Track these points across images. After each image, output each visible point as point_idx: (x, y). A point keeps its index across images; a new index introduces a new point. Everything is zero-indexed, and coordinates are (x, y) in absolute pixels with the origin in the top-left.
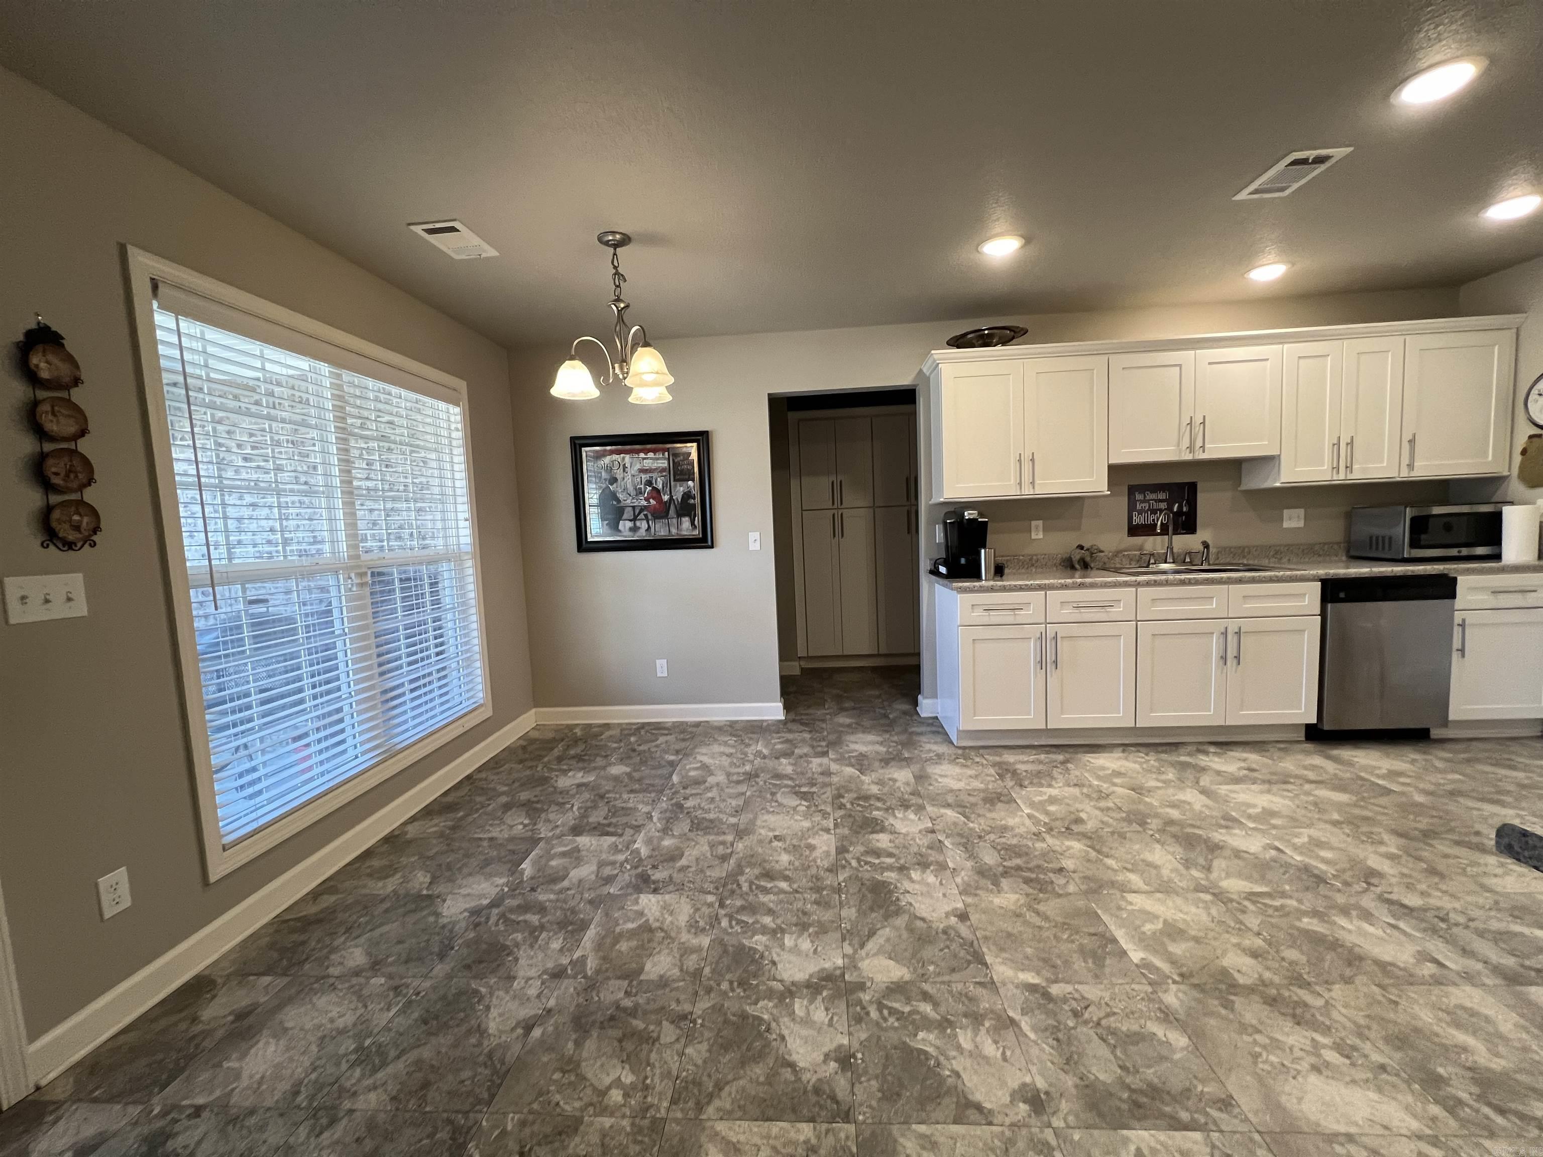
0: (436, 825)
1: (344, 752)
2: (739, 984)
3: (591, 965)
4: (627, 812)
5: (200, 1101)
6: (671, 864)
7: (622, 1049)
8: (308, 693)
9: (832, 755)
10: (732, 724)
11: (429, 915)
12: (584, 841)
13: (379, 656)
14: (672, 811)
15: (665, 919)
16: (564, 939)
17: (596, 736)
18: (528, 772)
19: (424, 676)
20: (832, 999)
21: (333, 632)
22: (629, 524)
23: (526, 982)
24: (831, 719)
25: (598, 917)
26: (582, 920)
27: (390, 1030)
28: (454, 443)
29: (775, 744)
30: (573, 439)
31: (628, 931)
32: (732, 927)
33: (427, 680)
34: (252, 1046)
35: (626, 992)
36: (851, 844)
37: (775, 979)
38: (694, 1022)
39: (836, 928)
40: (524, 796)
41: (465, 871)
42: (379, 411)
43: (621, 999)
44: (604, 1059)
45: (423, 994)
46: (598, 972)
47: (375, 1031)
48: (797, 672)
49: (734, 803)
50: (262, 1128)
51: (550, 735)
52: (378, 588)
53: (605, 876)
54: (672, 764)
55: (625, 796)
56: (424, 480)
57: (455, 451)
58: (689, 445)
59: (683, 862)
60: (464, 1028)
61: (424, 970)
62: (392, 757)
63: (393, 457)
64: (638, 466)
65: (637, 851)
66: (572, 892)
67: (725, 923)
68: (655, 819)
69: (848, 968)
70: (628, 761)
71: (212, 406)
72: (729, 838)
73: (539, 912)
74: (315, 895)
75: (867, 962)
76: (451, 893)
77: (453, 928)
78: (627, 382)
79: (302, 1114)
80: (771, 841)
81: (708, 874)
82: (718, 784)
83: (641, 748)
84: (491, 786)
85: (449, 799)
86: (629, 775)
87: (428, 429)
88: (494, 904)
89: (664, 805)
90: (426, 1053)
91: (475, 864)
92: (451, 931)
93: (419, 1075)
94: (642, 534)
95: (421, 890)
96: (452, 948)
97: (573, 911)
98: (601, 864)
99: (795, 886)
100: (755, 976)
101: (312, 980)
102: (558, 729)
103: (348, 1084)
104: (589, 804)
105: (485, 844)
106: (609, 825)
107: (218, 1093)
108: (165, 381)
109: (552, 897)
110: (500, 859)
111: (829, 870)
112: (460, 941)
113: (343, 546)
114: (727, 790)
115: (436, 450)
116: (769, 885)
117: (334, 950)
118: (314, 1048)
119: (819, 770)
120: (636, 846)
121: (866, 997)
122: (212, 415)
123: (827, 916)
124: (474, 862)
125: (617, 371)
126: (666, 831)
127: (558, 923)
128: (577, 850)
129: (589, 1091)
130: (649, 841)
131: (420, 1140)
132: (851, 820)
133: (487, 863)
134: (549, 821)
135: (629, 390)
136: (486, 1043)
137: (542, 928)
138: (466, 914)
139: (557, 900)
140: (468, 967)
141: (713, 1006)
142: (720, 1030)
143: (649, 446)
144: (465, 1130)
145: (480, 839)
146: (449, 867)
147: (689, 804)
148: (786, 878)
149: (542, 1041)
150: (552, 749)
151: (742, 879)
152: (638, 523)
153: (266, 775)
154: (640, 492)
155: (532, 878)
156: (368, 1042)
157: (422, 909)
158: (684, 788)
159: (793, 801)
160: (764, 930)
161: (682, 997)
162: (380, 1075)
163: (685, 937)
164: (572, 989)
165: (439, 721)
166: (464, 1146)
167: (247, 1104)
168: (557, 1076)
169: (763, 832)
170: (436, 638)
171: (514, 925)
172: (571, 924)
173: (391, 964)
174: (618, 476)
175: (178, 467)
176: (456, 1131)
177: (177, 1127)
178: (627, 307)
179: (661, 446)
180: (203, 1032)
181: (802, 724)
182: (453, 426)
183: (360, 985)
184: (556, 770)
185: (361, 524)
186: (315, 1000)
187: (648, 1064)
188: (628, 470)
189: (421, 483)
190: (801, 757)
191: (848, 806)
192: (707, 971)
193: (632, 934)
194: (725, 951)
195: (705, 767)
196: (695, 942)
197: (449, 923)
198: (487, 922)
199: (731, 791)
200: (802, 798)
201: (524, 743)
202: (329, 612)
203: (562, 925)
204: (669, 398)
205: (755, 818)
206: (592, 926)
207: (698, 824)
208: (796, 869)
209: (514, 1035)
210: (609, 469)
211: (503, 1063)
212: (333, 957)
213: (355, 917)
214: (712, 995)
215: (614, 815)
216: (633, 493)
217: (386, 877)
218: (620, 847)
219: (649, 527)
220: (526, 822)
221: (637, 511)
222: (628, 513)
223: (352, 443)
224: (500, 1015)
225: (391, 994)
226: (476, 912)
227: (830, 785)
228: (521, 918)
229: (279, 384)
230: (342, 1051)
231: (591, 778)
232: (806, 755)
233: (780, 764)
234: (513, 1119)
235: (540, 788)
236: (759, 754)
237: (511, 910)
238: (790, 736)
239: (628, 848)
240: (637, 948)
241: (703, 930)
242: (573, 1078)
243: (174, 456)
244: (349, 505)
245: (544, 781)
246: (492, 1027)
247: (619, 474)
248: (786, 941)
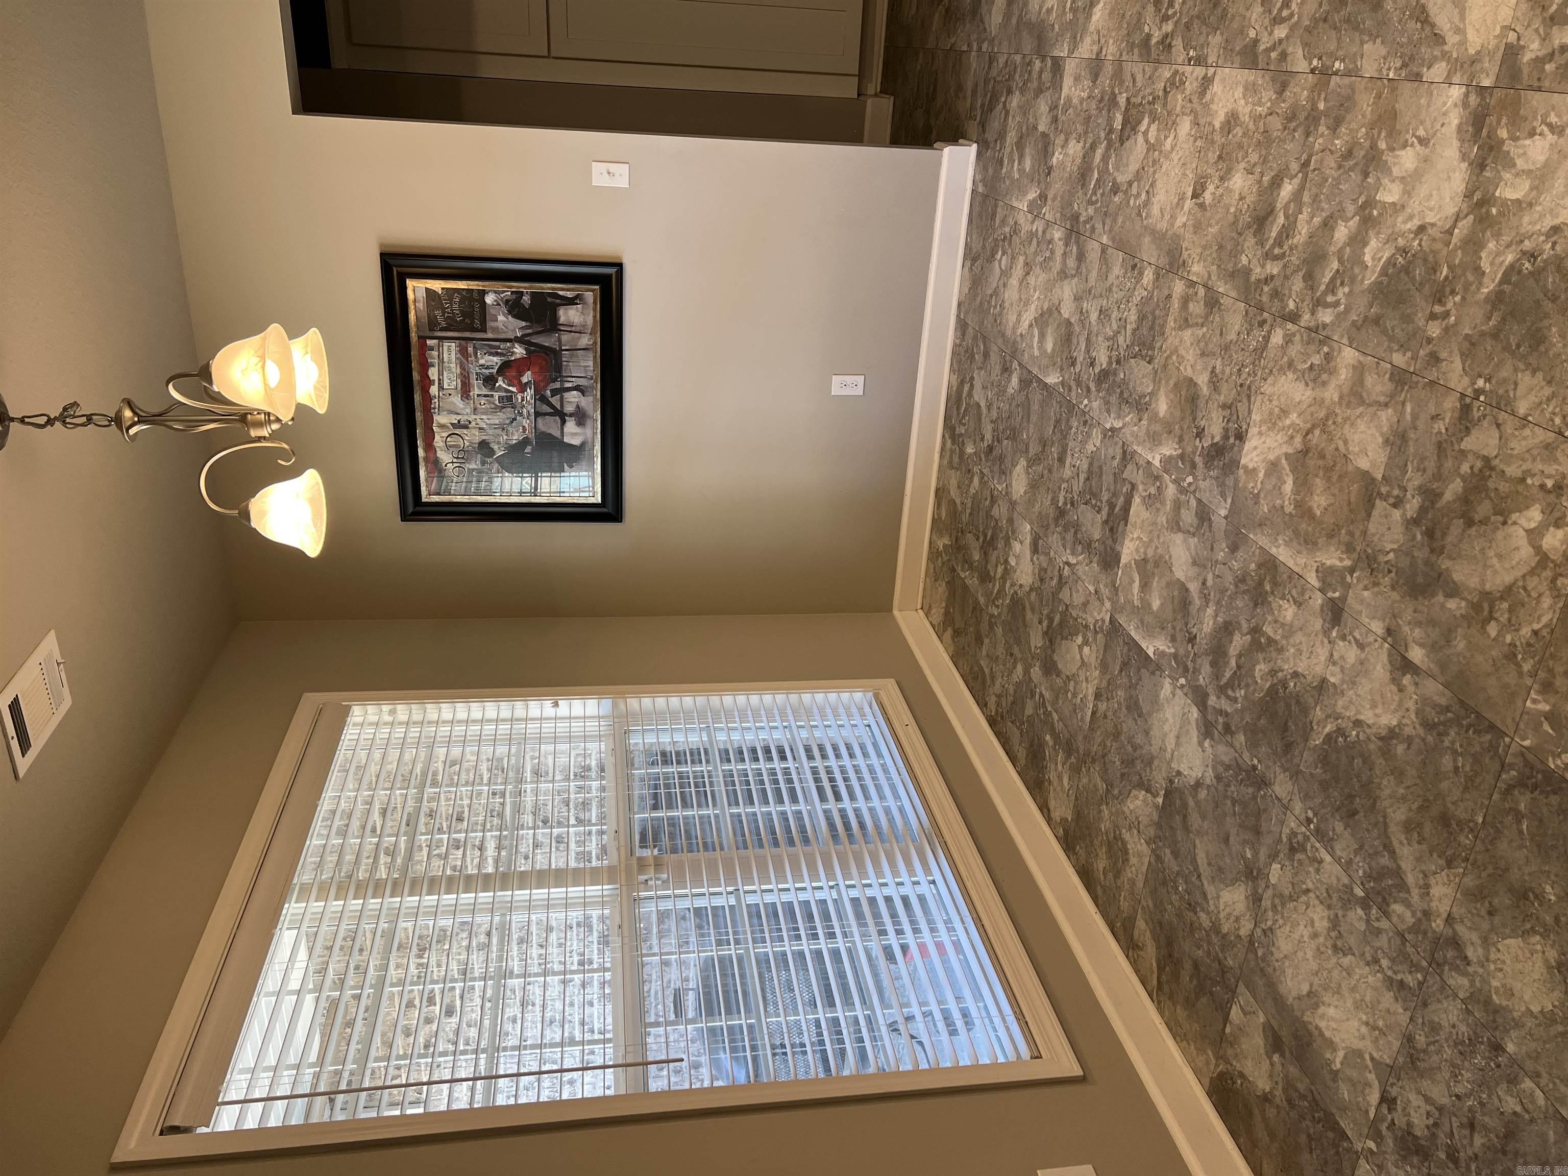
0: (1060, 778)
1: (922, 899)
2: (1440, 302)
3: (1333, 558)
4: (1094, 472)
5: (1374, 1097)
6: (1201, 403)
7: (1484, 522)
8: (823, 944)
9: (1061, 51)
10: (971, 256)
11: (1195, 796)
12: (1129, 551)
13: (776, 844)
14: (1109, 392)
15: (1293, 424)
16: (1283, 598)
17: (954, 513)
18: (999, 631)
19: (817, 780)
20: (1516, 121)
21: (732, 908)
22: (571, 426)
23: (1334, 664)
24: (992, 41)
25: (1261, 539)
26: (1259, 566)
27: (1350, 862)
28: (417, 717)
29: (1021, 171)
30: (405, 516)
31: (1296, 491)
32: (1337, 304)
33: (823, 776)
34: (1321, 1034)
35: (1395, 506)
36: (1242, 32)
37: (1450, 232)
38: (1478, 392)
39: (1394, 90)
40: (1037, 640)
41: (1139, 739)
42: (364, 827)
43: (1404, 514)
44: (1491, 553)
45: (1310, 814)
46: (1349, 548)
47: (1346, 880)
48: (887, 104)
49: (1117, 270)
50: (1435, 1028)
51: (942, 588)
52: (665, 840)
53: (1196, 522)
54: (1025, 383)
55: (1067, 472)
56: (484, 767)
57: (434, 716)
58: (410, 295)
59: (1202, 380)
60: (1379, 762)
61: (1275, 811)
62: (940, 835)
63: (444, 808)
64: (457, 400)
65: (1167, 462)
66: (1210, 577)
67: (1326, 316)
68: (1118, 424)
69: (1472, 76)
70: (1008, 460)
71: (363, 1058)
72: (1179, 288)
73: (1231, 634)
74: (1130, 946)
75: (1471, 35)
76: (1169, 763)
77: (1222, 763)
78: (286, 416)
79: (1433, 982)
80: (1202, 206)
81: (1232, 336)
82: (1077, 299)
83: (988, 436)
84: (1011, 690)
85: (1022, 754)
86: (1031, 463)
87: (394, 755)
88: (1200, 699)
89: (1095, 405)
90: (1398, 815)
91: (1130, 722)
92: (1228, 768)
93: (1428, 828)
94: (592, 404)
95: (1157, 807)
96: (1254, 768)
97: (1241, 580)
98: (1175, 525)
99: (1294, 166)
100: (1434, 269)
101: (1251, 956)
102: (934, 575)
103: (1410, 920)
104: (1069, 536)
105: (1103, 706)
106: (1112, 506)
107: (1372, 1077)
108: (326, 1119)
109: (1210, 611)
110: (1132, 686)
111: (1282, 88)
112: (1246, 756)
113: (593, 890)
114: (1092, 281)
115: (431, 747)
116: (1281, 220)
117: (1216, 928)
118: (1346, 961)
119: (1087, 83)
120: (1156, 463)
121: (1534, 48)
122: (377, 1060)
123: (1365, 104)
124: (1129, 725)
125: (265, 432)
126: (1141, 406)
127: (1256, 605)
128: (1142, 563)
129: (1532, 583)
130: (1154, 439)
131: (1521, 832)
132: (1196, 24)
133: (1133, 707)
134: (1085, 604)
135: (301, 409)
136: (1408, 731)
137: (1256, 631)
138: (1207, 743)
139: (1218, 603)
140: (1288, 747)
141: (1464, 356)
142: (1507, 348)
143: (416, 376)
144: (1527, 771)
145: (1094, 713)
146: (1129, 762)
147: (1102, 359)
148: (1276, 183)
149: (1433, 648)
150: (965, 587)
151: (1257, 272)
152: (569, 409)
153: (939, 1003)
154: (508, 400)
155: (1173, 639)
156: (1359, 892)
157: (1185, 806)
158: (1073, 364)
159: (1138, 147)
160: (1358, 240)
161: (1432, 409)
162: (1410, 879)
163: (1331, 394)
164: (1366, 594)
165: (890, 758)
166: (1549, 775)
167: (1396, 1044)
168: (1492, 630)
169: (1181, 219)
170: (756, 759)
171: (1242, 675)
172: (1260, 583)
173: (1256, 853)
174: (477, 440)
175: (461, 1104)
176: (1521, 783)
177: (1400, 1121)
178: (130, 404)
179: (414, 353)
180: (1285, 1090)
181: (991, 110)
182: (387, 718)
183: (1274, 896)
184: (1002, 587)
185: (558, 862)
186: (1278, 955)
187: (1523, 480)
188: (464, 419)
189: (490, 770)
190: (1055, 120)
191: (1168, 27)
192: (1399, 359)
193: (1303, 485)
194: (1377, 321)
195: (1042, 320)
196: (1344, 374)
197: (1214, 767)
198: (1227, 714)
199: (1094, 274)
200: (1134, 129)
201: (949, 632)
202: (698, 912)
203: (1259, 599)
204: (314, 334)
205: (1154, 232)
206: (1274, 551)
207: (1142, 344)
208: (1265, 161)
209: (1411, 689)
210: (463, 455)
211: (1448, 709)
212: (1225, 930)
213: (1174, 897)
214: (1443, 355)
215: (1094, 495)
216: (509, 413)
217: (1126, 851)
218: (1153, 490)
219: (577, 388)
220: (1079, 640)
221: (546, 408)
222: (550, 426)
223: (420, 868)
224: (1374, 706)
225: (1298, 856)
226: (1207, 730)
227: (1119, 63)
228: (1233, 663)
229: (322, 971)
230: (1362, 926)
231: (1026, 529)
232: (1053, 108)
233: (1062, 164)
234: (1534, 701)
235: (1028, 614)
236: (1035, 209)
237: (1217, 676)
238: (1011, 137)
239: (1157, 478)
240: (1328, 479)
241: (1328, 357)
242: (1505, 605)
243: (443, 1107)
244: (524, 880)
245: (1017, 605)
246: (1388, 720)
247: (472, 437)
248: (1389, 199)
